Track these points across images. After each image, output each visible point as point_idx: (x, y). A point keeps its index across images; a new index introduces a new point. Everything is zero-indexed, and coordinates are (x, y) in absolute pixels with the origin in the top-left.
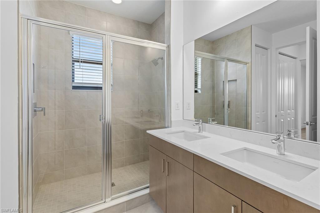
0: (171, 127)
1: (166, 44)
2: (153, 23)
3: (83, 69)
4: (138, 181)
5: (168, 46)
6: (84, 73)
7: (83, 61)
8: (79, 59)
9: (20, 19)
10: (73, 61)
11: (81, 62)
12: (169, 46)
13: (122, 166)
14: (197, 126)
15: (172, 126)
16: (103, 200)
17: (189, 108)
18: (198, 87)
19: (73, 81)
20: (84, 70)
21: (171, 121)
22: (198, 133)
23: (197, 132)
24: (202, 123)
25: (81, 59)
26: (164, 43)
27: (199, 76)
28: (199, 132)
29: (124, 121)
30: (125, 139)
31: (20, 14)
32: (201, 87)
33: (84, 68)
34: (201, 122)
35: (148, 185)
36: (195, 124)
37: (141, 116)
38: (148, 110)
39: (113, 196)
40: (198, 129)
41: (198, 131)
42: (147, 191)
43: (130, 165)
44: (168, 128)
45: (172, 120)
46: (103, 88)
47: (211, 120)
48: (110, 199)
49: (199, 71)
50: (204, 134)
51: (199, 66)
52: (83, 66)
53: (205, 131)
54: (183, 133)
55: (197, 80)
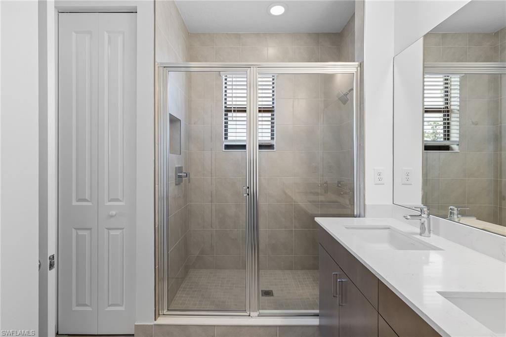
0: (364, 217)
1: (357, 62)
2: (344, 29)
3: (236, 121)
4: (309, 299)
5: (360, 64)
6: (238, 127)
7: (236, 109)
8: (231, 108)
9: (156, 68)
10: (226, 111)
11: (234, 111)
12: (362, 64)
13: (290, 268)
14: (417, 222)
15: (367, 214)
16: (247, 311)
17: (407, 182)
18: (452, 139)
19: (226, 138)
20: (238, 123)
21: (365, 205)
22: (419, 237)
23: (416, 234)
24: (429, 215)
25: (234, 108)
26: (354, 61)
27: (453, 115)
28: (421, 234)
29: (294, 198)
30: (295, 227)
31: (156, 64)
32: (460, 137)
33: (238, 119)
34: (426, 212)
35: (317, 311)
36: (409, 217)
37: (325, 192)
38: (338, 182)
39: (261, 311)
40: (419, 227)
41: (418, 231)
42: (315, 321)
43: (302, 269)
44: (359, 217)
45: (366, 203)
46: (247, 147)
47: (455, 212)
48: (256, 314)
49: (455, 104)
50: (433, 239)
51: (455, 93)
52: (236, 117)
53: (437, 234)
54: (388, 230)
55: (448, 123)
